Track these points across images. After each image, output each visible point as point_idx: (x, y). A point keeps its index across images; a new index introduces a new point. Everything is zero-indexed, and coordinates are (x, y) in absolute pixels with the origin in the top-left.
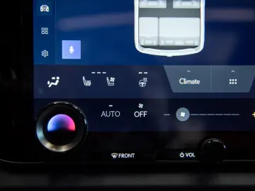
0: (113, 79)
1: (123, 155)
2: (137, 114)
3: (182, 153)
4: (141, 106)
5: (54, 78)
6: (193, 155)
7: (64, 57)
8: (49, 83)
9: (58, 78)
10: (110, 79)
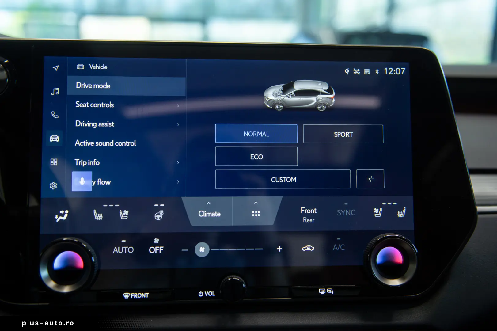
0: (126, 212)
1: (136, 295)
2: (152, 250)
3: (201, 292)
4: (156, 241)
5: (62, 212)
6: (213, 294)
7: (74, 189)
8: (56, 217)
9: (67, 212)
10: (123, 212)
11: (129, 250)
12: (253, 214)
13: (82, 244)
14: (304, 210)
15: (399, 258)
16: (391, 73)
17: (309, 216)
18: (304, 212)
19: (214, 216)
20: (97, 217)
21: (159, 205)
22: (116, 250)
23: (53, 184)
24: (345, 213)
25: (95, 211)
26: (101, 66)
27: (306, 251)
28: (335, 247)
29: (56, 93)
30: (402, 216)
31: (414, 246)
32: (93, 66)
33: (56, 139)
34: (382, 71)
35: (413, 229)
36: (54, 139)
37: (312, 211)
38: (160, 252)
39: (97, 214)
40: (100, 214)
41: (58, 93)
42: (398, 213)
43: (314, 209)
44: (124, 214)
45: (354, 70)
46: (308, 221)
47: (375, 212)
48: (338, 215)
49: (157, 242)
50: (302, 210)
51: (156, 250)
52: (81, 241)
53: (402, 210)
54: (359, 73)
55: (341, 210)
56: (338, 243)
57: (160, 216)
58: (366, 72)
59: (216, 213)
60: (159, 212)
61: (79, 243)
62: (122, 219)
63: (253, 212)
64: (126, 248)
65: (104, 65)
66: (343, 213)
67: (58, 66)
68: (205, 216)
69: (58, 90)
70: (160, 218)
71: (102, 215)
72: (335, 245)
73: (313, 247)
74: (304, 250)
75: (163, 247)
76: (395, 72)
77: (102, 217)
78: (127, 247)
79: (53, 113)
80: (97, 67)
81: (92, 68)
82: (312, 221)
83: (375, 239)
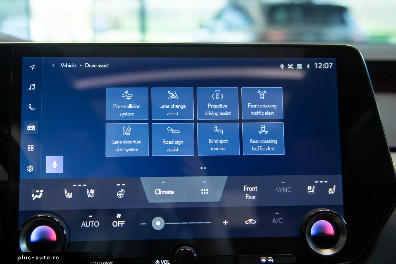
11: (96, 224)
12: (202, 191)
13: (54, 219)
14: (246, 188)
15: (330, 230)
16: (321, 67)
17: (251, 193)
18: (246, 190)
19: (168, 194)
20: (67, 195)
21: (121, 185)
22: (84, 224)
23: (30, 167)
24: (282, 190)
25: (66, 190)
26: (70, 65)
27: (248, 224)
28: (274, 221)
29: (33, 89)
30: (332, 193)
31: (344, 219)
32: (64, 64)
33: (33, 128)
34: (312, 66)
35: (342, 203)
36: (31, 128)
37: (254, 189)
38: (122, 226)
39: (68, 193)
40: (70, 193)
41: (34, 88)
42: (328, 190)
43: (255, 187)
44: (91, 193)
45: (288, 65)
46: (250, 197)
47: (308, 189)
48: (276, 192)
49: (120, 217)
50: (245, 188)
51: (119, 224)
52: (53, 216)
53: (332, 187)
54: (293, 67)
55: (279, 188)
56: (276, 217)
57: (122, 194)
58: (299, 67)
59: (170, 191)
60: (121, 191)
61: (52, 218)
62: (89, 197)
63: (202, 190)
64: (92, 222)
65: (73, 63)
66: (281, 190)
67: (34, 65)
68: (161, 194)
69: (34, 86)
70: (122, 196)
71: (71, 193)
72: (274, 219)
73: (255, 221)
74: (247, 223)
75: (124, 221)
76: (324, 66)
77: (72, 195)
78: (94, 222)
79: (30, 106)
80: (67, 66)
81: (63, 66)
82: (253, 197)
83: (309, 213)
